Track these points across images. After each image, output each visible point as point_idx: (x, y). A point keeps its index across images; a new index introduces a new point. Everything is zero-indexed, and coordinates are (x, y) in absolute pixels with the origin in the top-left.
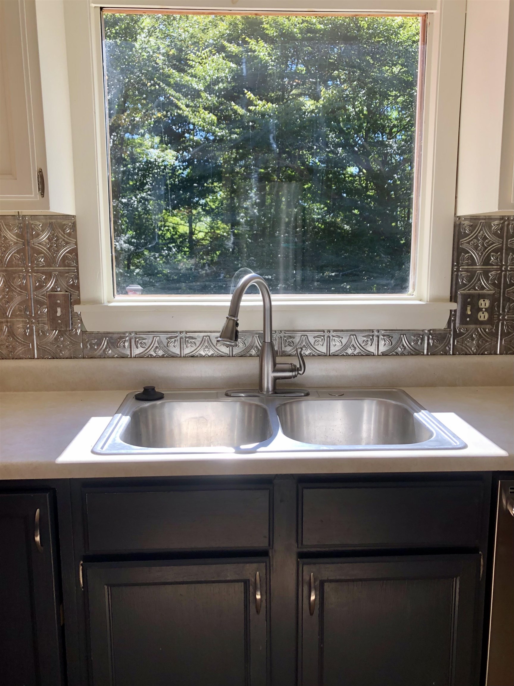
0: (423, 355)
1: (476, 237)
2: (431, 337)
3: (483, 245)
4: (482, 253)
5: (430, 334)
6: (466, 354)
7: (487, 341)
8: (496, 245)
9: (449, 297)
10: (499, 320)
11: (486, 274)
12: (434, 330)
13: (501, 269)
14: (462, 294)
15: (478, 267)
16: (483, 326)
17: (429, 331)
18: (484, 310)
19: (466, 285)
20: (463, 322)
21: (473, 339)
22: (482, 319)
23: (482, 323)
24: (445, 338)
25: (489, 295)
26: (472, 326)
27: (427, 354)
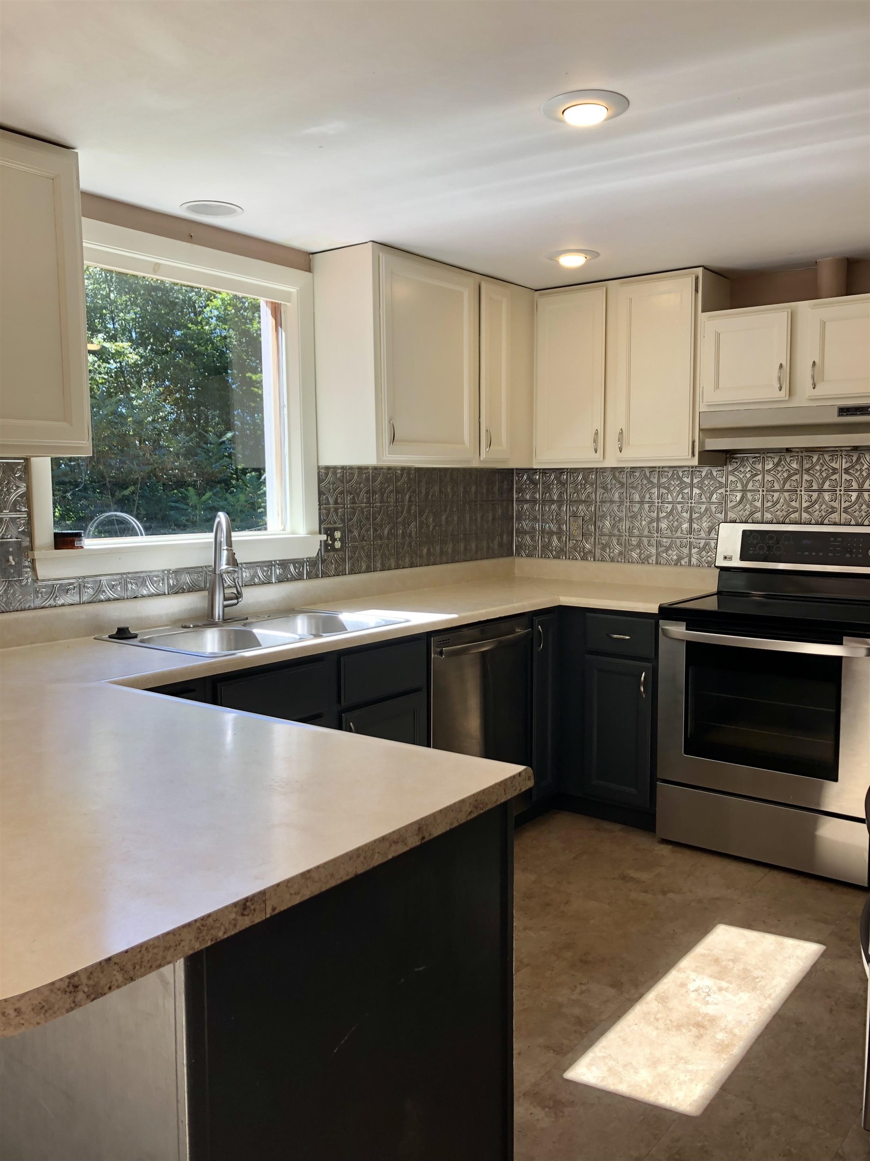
0: (304, 579)
1: (329, 483)
2: (308, 563)
3: (333, 489)
4: (333, 495)
5: (308, 561)
6: (329, 576)
7: (340, 564)
8: (340, 489)
9: (318, 531)
10: (346, 547)
11: (336, 510)
12: (309, 558)
13: (344, 507)
14: (324, 528)
15: (332, 506)
16: (338, 553)
17: (307, 559)
18: (338, 539)
19: (325, 520)
20: (327, 550)
21: (332, 564)
22: (337, 547)
23: (337, 550)
24: (316, 564)
25: (340, 528)
26: (332, 553)
27: (306, 579)
